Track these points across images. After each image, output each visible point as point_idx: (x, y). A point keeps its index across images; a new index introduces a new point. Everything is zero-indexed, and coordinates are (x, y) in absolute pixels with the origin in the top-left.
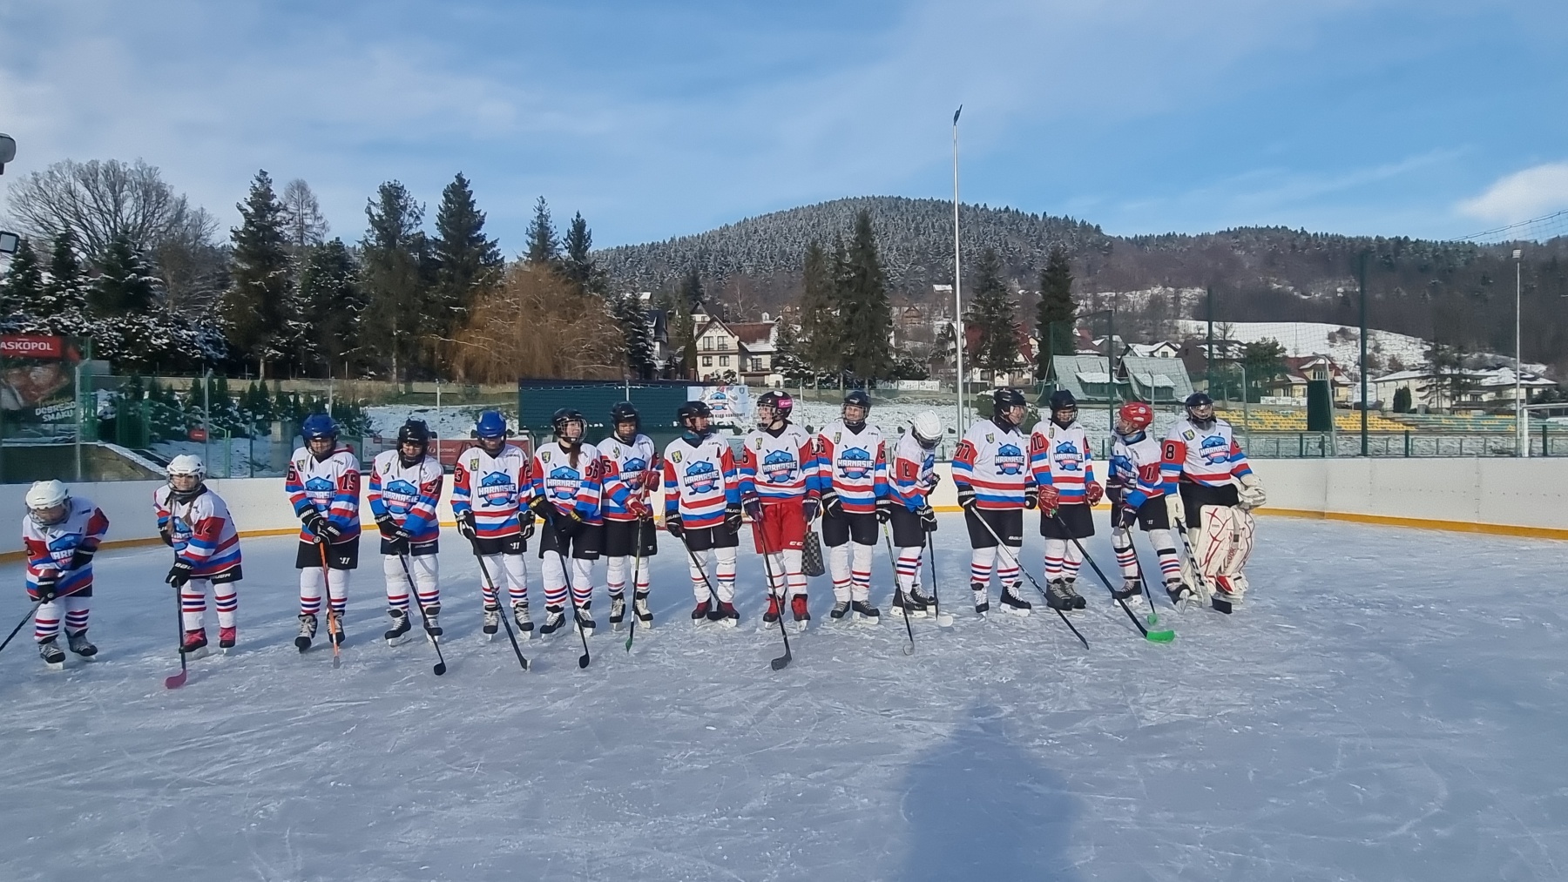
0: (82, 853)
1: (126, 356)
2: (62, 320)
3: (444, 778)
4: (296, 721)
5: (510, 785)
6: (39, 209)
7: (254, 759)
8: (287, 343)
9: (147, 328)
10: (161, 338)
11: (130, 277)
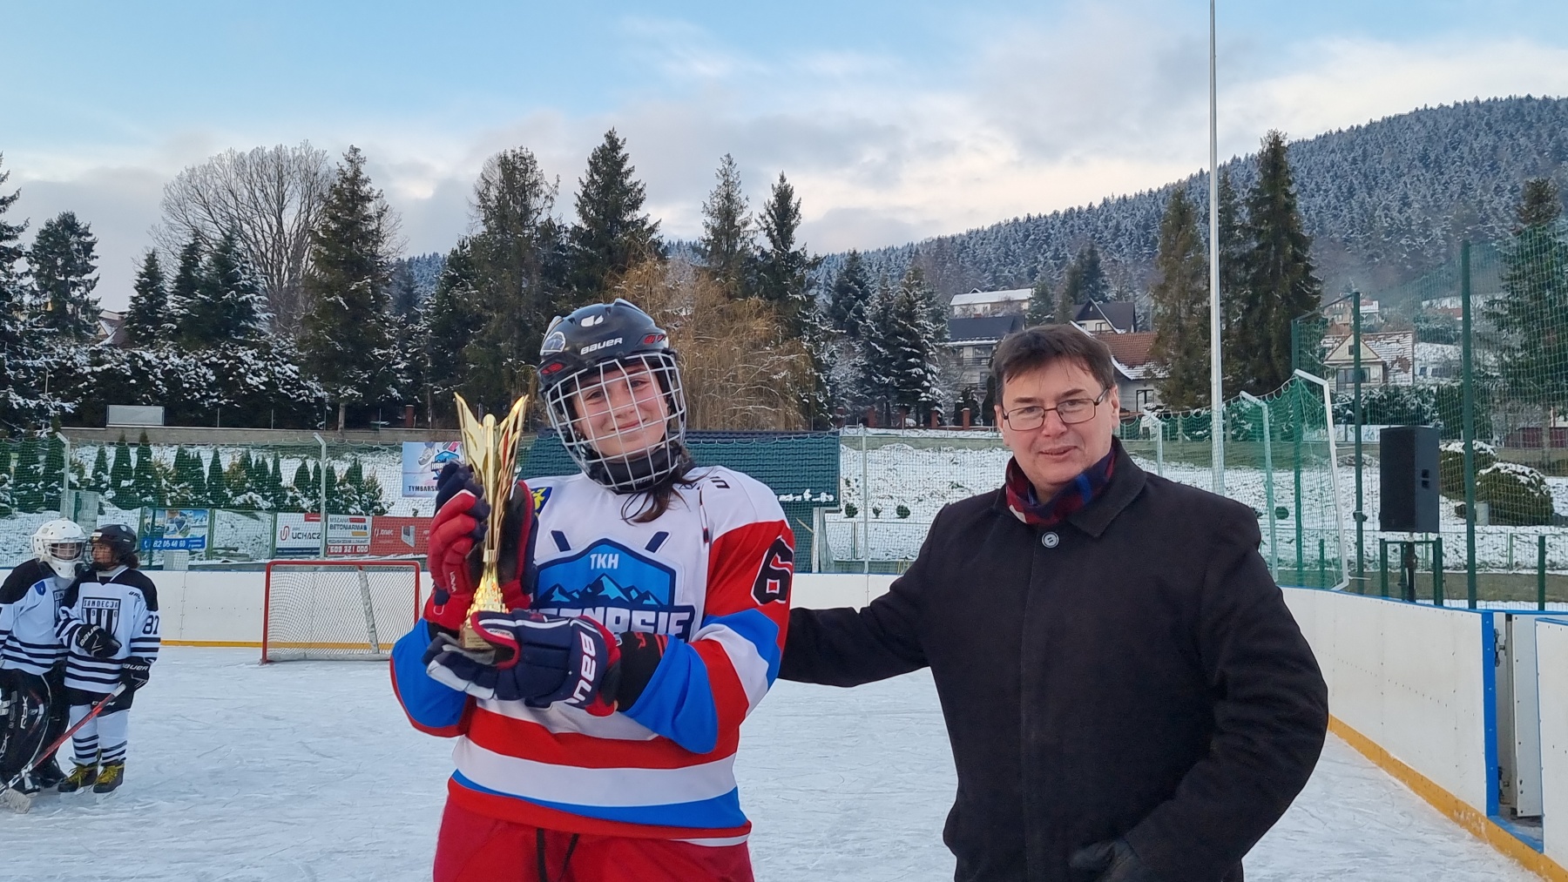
11: (228, 295)
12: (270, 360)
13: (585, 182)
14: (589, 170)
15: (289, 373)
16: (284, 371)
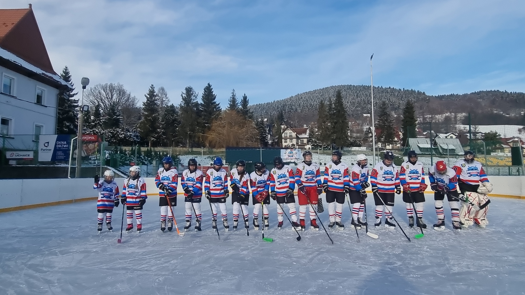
0: (109, 288)
1: (112, 140)
2: (96, 130)
3: (211, 273)
4: (165, 253)
5: (231, 277)
6: (91, 98)
7: (154, 264)
8: (157, 136)
9: (118, 132)
10: (122, 135)
11: (115, 117)
12: (124, 131)
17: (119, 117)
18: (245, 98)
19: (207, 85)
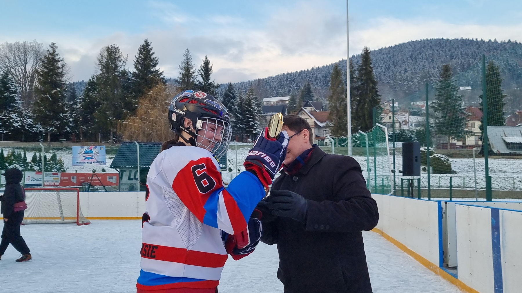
9: (12, 118)
10: (18, 123)
11: (6, 94)
12: (22, 117)
13: (137, 57)
14: (138, 53)
15: (29, 122)
16: (27, 121)
17: (14, 94)
18: (207, 63)
19: (144, 43)
